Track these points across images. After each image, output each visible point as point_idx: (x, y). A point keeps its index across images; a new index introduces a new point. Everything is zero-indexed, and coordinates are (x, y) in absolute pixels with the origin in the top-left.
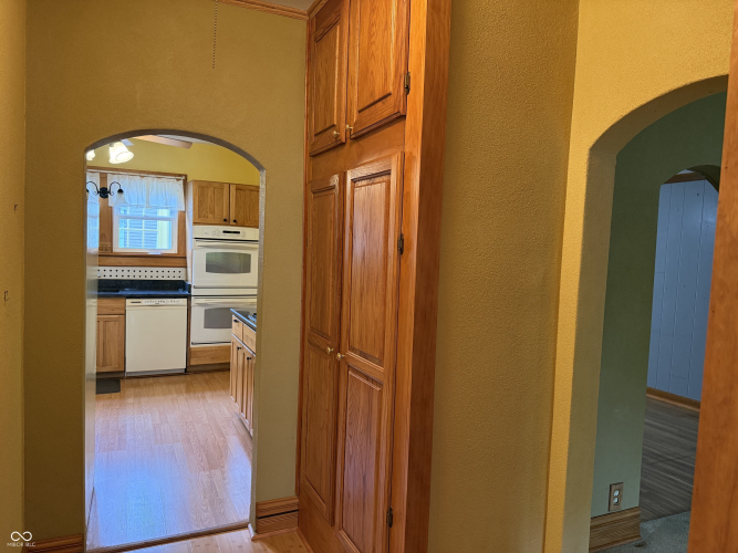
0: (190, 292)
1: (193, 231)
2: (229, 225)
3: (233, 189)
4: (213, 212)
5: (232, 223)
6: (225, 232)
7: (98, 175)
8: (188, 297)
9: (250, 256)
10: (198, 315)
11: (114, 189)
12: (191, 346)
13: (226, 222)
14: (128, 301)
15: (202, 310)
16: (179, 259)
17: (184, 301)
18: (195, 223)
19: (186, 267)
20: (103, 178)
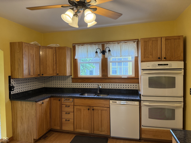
0: (140, 98)
1: (142, 65)
2: (161, 61)
3: (163, 40)
4: (152, 55)
5: (163, 59)
6: (159, 65)
7: (101, 45)
8: (140, 101)
9: (174, 78)
10: (145, 111)
11: (107, 50)
12: (142, 127)
13: (160, 59)
14: (111, 101)
15: (147, 108)
16: (135, 79)
17: (137, 103)
18: (142, 61)
19: (139, 83)
20: (103, 46)
